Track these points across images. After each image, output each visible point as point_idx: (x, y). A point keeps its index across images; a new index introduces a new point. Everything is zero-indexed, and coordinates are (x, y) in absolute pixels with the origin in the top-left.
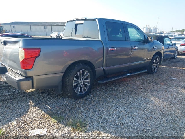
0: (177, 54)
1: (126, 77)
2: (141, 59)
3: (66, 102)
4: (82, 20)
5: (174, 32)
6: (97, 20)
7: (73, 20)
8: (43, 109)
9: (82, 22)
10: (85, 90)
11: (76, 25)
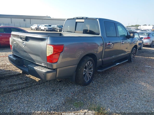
0: (142, 46)
1: (116, 66)
2: (123, 52)
3: (77, 88)
4: (82, 18)
5: (129, 27)
6: (98, 20)
7: (74, 19)
8: (60, 95)
9: (83, 20)
10: (89, 78)
11: (76, 23)
